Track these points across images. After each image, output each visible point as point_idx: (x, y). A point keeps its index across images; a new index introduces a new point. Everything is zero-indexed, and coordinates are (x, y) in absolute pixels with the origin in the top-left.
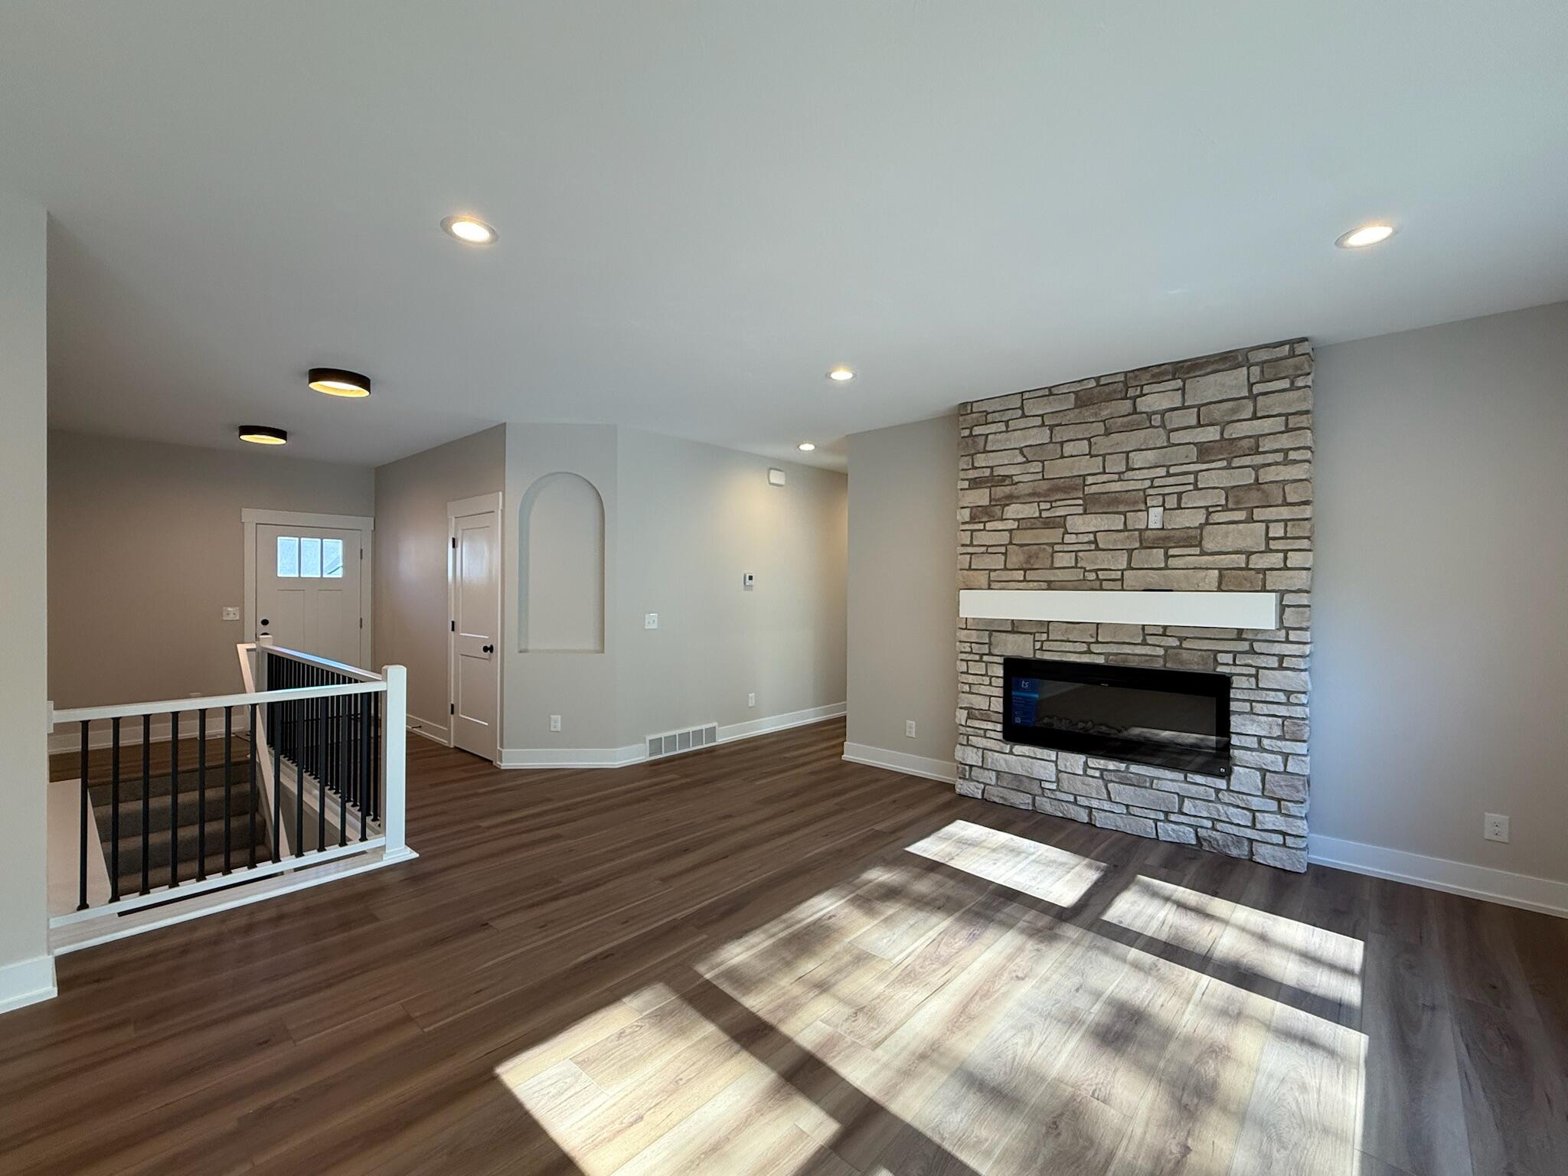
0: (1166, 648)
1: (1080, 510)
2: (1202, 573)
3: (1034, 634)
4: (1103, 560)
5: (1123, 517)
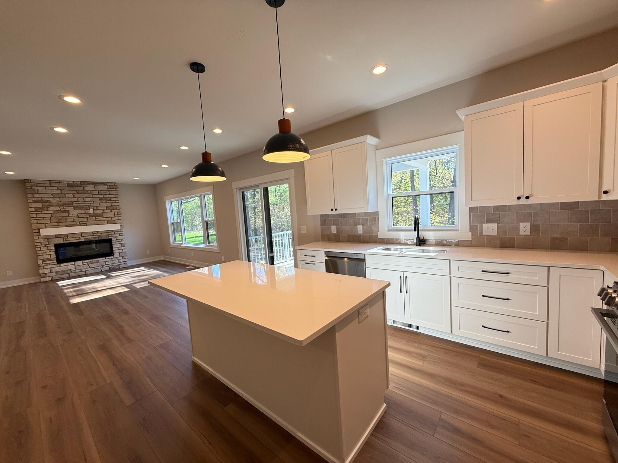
0: (98, 236)
1: (73, 209)
2: (104, 221)
3: (63, 237)
4: (81, 220)
5: (84, 211)
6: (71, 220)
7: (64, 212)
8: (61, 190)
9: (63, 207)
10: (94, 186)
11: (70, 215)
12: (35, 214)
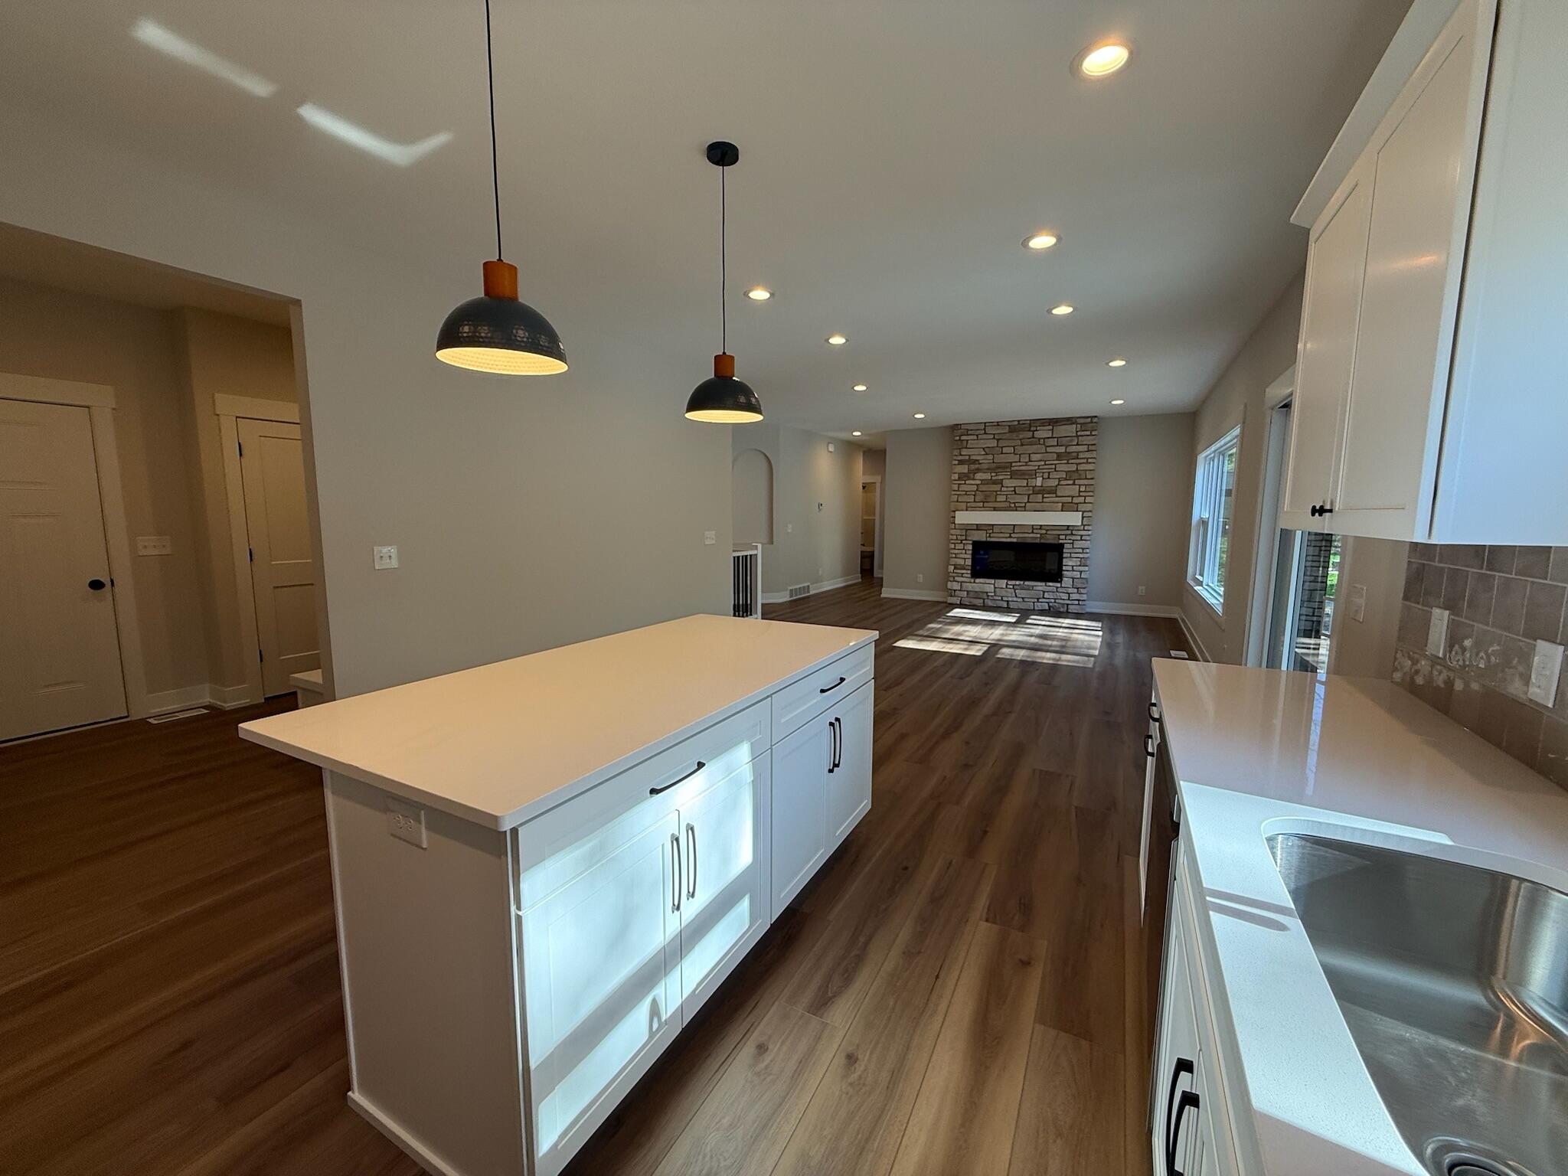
0: (1041, 534)
1: (1009, 477)
2: (1056, 504)
3: (986, 530)
4: (1017, 499)
5: (1026, 481)
6: (1003, 498)
7: (995, 482)
8: (998, 440)
9: (996, 473)
10: (1051, 427)
11: (1003, 489)
12: (958, 485)
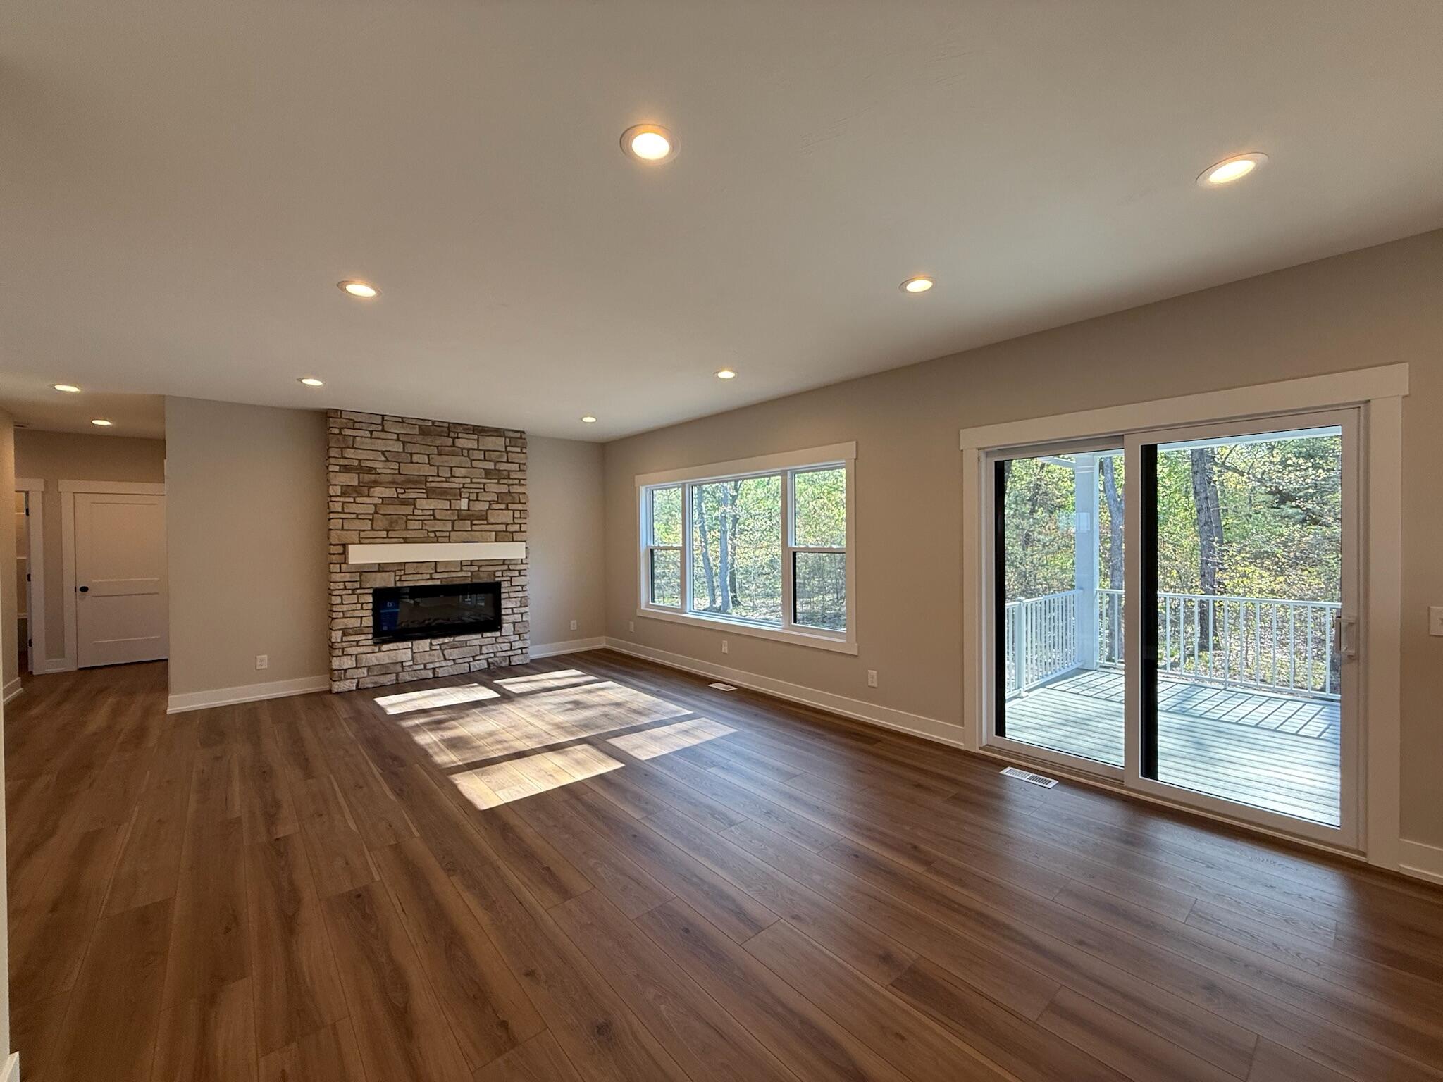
0: (472, 572)
2: (488, 533)
3: (395, 572)
4: (439, 526)
5: (448, 502)
6: (417, 525)
7: (404, 502)
8: (404, 443)
9: (404, 489)
10: (476, 437)
11: (417, 512)
12: (341, 503)
